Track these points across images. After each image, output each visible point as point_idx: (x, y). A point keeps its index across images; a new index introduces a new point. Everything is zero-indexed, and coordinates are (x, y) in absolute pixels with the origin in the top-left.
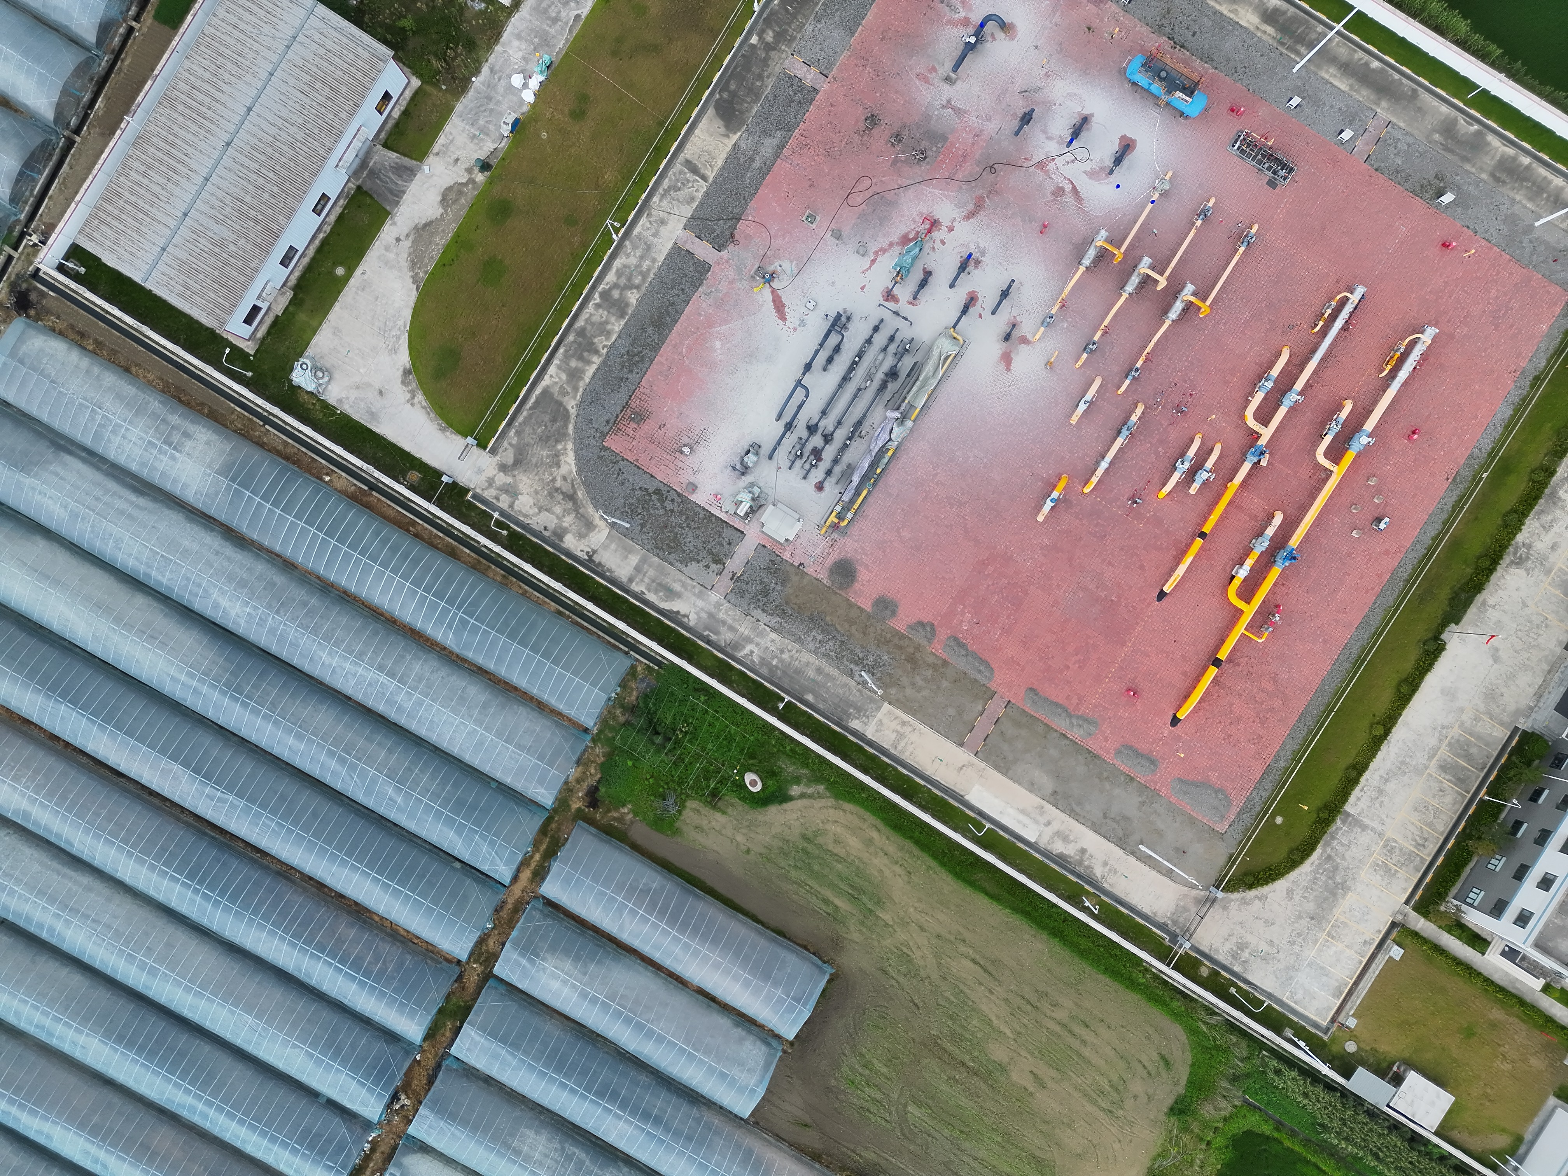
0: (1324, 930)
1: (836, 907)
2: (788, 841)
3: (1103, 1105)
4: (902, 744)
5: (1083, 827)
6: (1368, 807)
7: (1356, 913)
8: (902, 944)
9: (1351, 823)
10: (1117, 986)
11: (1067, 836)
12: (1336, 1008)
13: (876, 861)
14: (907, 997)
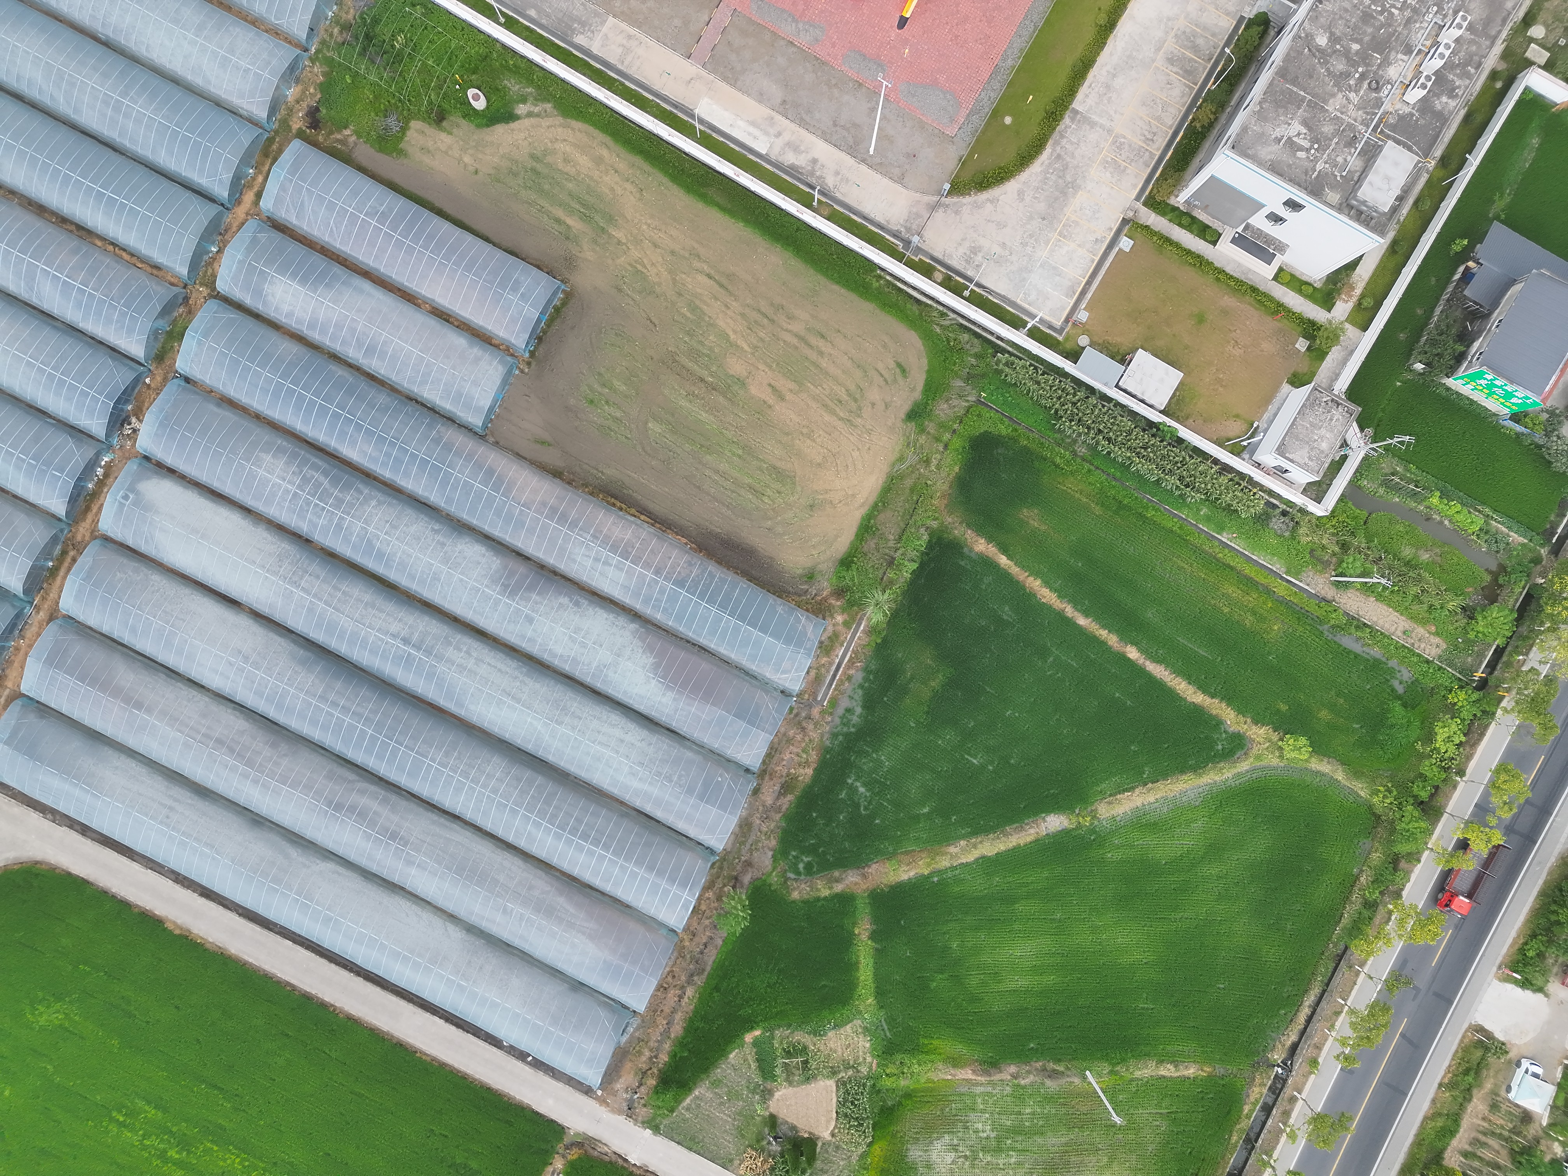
0: (1056, 230)
1: (569, 227)
2: (517, 162)
3: (842, 415)
4: (629, 59)
5: (813, 138)
6: (1096, 103)
7: (1087, 212)
8: (636, 262)
9: (1079, 121)
10: (852, 296)
11: (798, 147)
12: (1069, 308)
13: (606, 179)
14: (644, 315)
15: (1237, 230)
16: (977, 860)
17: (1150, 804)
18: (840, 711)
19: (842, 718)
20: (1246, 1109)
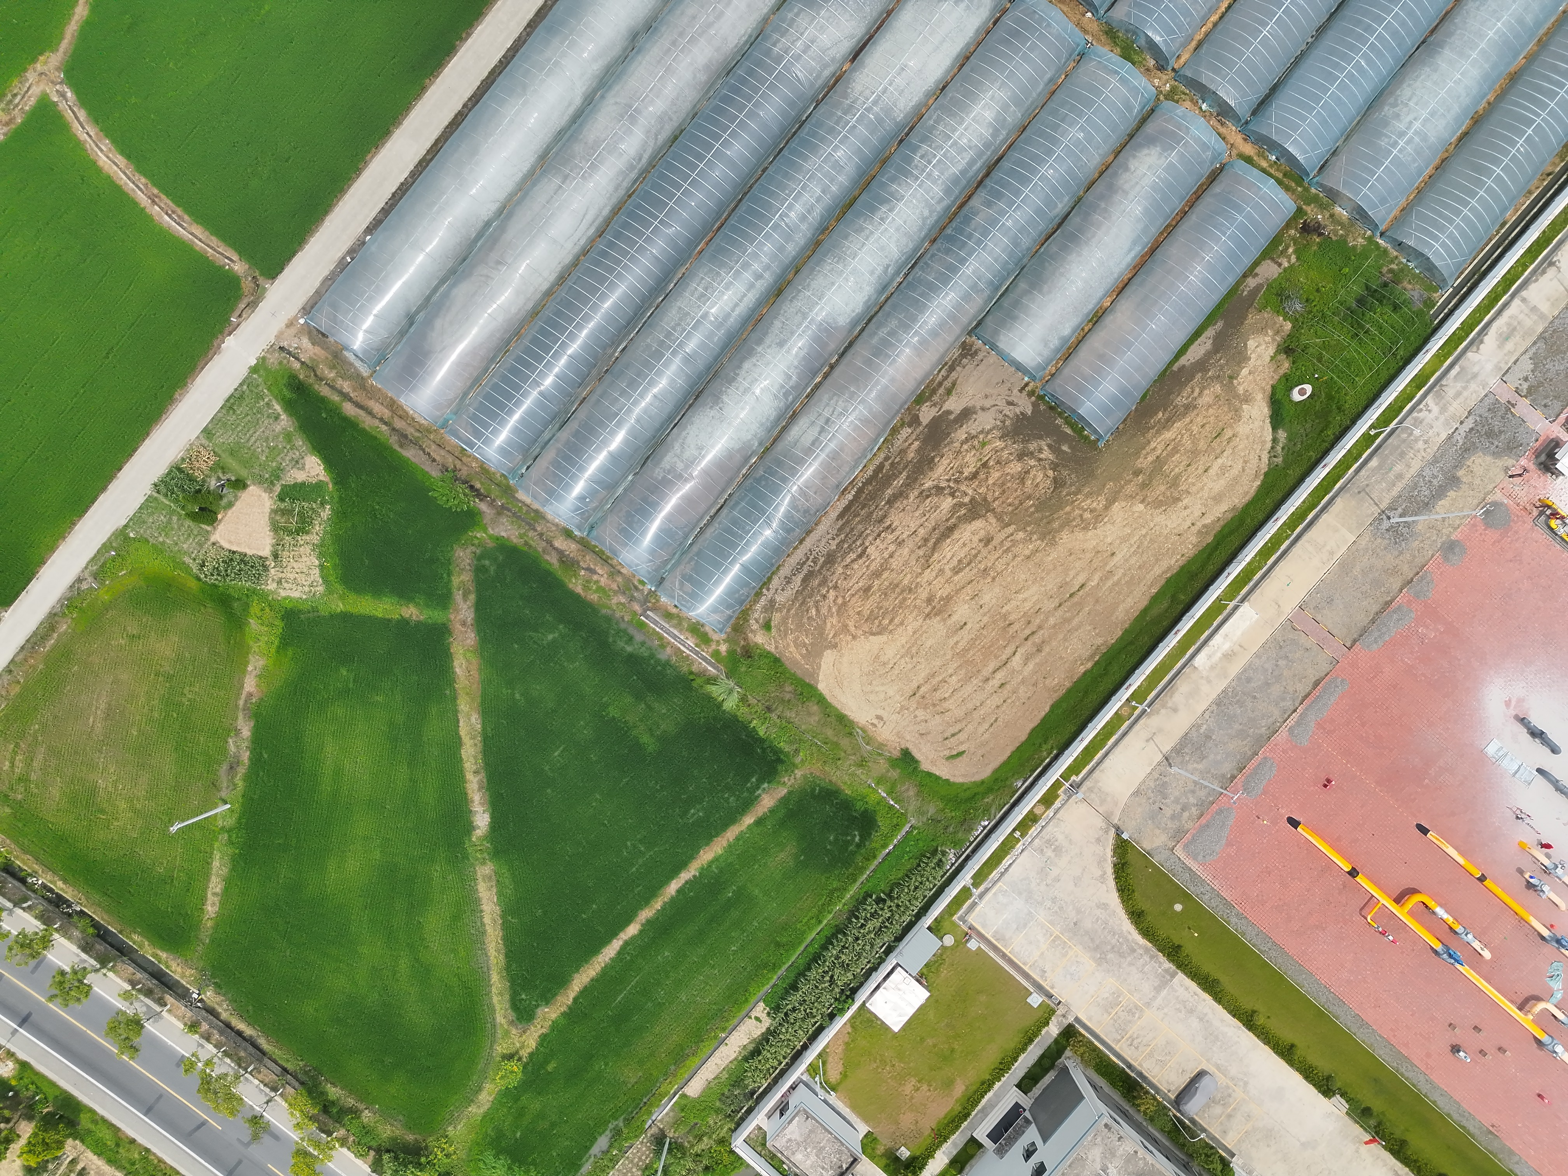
0: (1062, 934)
3: (923, 688)
4: (1311, 549)
6: (1178, 997)
11: (1192, 697)
12: (984, 932)
13: (1197, 503)
15: (1027, 1112)
16: (460, 738)
17: (482, 917)
18: (631, 631)
19: (625, 631)
20: (164, 955)
